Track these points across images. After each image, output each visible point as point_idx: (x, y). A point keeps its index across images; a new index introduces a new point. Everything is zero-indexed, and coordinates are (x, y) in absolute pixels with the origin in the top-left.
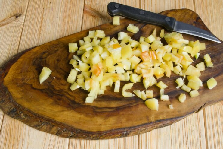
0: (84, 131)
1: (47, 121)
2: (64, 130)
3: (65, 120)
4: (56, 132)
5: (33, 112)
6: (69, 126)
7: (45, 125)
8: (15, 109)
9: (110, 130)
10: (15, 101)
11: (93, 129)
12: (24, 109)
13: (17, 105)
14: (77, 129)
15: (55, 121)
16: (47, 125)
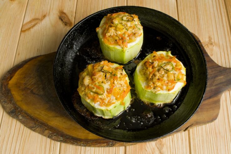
0: (72, 137)
1: (41, 124)
2: (55, 134)
3: (56, 125)
4: (48, 135)
5: (29, 114)
6: (60, 132)
7: (39, 127)
8: (14, 110)
9: (97, 139)
10: (15, 103)
11: (81, 137)
12: (22, 111)
13: (17, 107)
14: (67, 135)
15: (48, 125)
16: (40, 128)
